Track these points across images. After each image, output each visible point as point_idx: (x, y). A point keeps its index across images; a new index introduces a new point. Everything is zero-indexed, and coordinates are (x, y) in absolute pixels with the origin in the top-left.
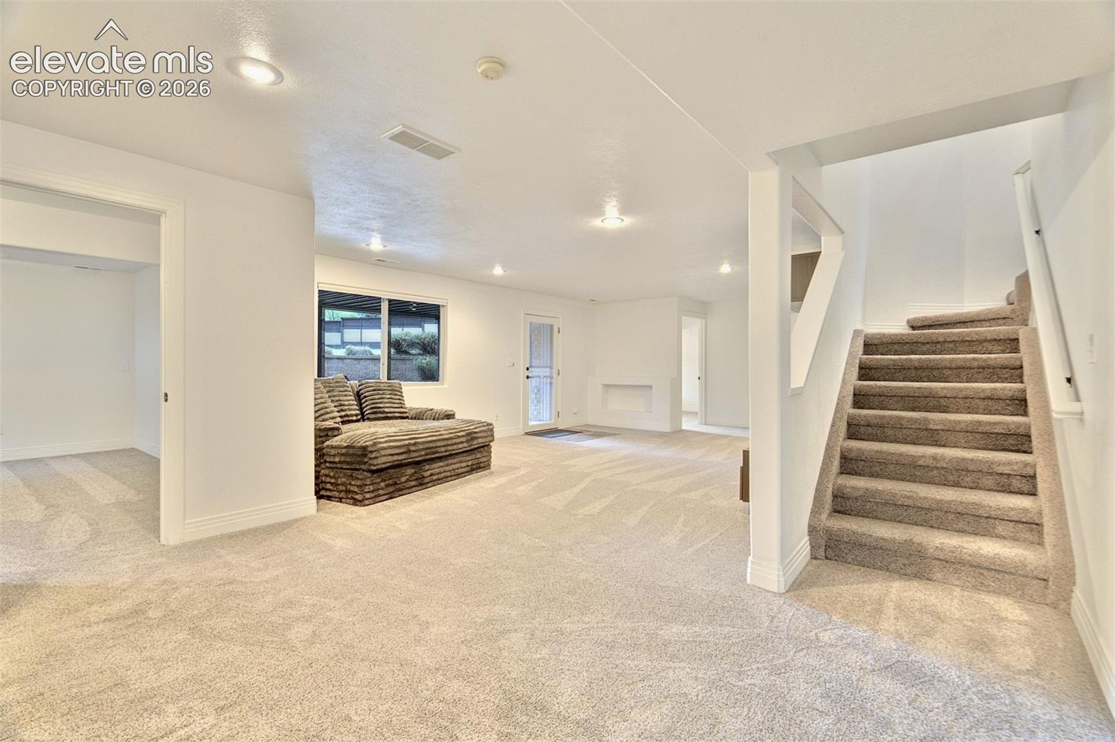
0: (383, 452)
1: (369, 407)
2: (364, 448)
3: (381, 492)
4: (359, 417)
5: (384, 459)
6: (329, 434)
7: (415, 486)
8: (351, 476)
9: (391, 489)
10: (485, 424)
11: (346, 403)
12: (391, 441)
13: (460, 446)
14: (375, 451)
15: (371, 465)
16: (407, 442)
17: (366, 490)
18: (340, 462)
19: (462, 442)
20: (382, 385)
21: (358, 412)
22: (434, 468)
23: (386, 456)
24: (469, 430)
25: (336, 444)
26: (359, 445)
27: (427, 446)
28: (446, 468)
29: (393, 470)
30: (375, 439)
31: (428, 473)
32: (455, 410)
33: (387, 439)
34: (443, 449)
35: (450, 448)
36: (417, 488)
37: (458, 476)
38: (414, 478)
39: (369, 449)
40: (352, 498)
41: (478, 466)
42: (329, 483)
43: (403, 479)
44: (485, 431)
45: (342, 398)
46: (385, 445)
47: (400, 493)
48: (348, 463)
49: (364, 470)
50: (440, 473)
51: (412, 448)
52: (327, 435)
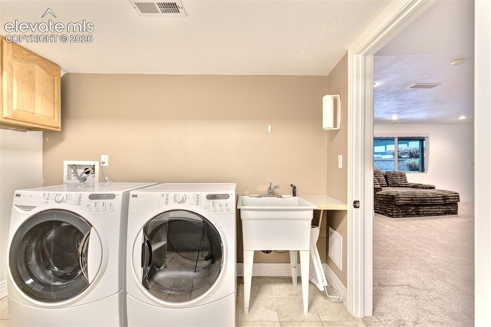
0: (401, 199)
1: (391, 181)
2: (393, 196)
3: (400, 214)
4: (387, 185)
5: (401, 201)
6: (378, 190)
7: (415, 214)
8: (387, 206)
9: (404, 214)
10: (454, 193)
11: (381, 179)
12: (404, 195)
13: (439, 201)
14: (398, 198)
15: (396, 203)
16: (411, 196)
17: (394, 212)
18: (382, 200)
19: (440, 200)
20: (397, 173)
21: (386, 183)
22: (425, 209)
23: (402, 200)
24: (444, 194)
25: (381, 194)
26: (391, 195)
27: (421, 199)
28: (431, 210)
29: (405, 206)
30: (397, 193)
31: (422, 210)
32: (435, 186)
33: (402, 194)
34: (429, 201)
35: (433, 201)
36: (416, 216)
37: (438, 214)
38: (415, 211)
39: (395, 197)
40: (388, 214)
41: (450, 212)
42: (378, 207)
43: (410, 211)
44: (453, 196)
45: (379, 177)
46: (402, 196)
47: (408, 216)
48: (386, 201)
49: (393, 204)
50: (428, 211)
51: (414, 199)
52: (377, 190)
